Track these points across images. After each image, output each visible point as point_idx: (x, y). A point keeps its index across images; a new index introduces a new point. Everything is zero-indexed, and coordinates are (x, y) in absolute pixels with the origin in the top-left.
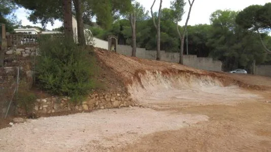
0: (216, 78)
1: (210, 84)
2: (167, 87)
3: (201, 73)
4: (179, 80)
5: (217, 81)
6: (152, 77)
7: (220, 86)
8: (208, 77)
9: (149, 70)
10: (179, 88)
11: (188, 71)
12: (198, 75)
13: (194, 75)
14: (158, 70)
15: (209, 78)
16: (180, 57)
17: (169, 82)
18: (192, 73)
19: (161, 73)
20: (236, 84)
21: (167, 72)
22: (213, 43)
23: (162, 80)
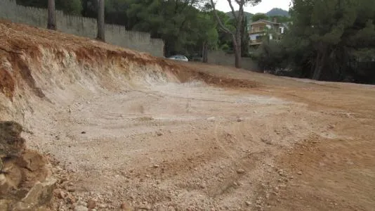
0: (167, 67)
1: (161, 78)
2: (92, 89)
3: (146, 58)
4: (111, 72)
5: (169, 74)
6: (56, 67)
7: (176, 82)
8: (156, 65)
9: (46, 45)
11: (125, 55)
12: (142, 62)
13: (136, 63)
14: (67, 48)
15: (158, 68)
16: (99, 25)
17: (95, 77)
18: (131, 57)
19: (74, 55)
21: (84, 55)
23: (78, 72)
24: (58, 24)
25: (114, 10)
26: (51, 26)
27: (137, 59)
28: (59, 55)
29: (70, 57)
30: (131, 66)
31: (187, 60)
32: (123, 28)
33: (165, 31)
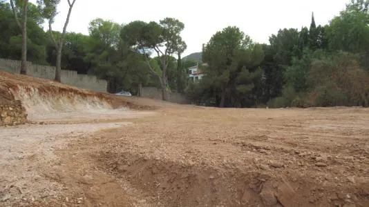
0: (104, 99)
1: (98, 106)
2: (47, 109)
3: (87, 93)
4: (61, 101)
5: (105, 103)
6: (26, 96)
7: (109, 109)
8: (95, 97)
9: (21, 85)
10: (62, 110)
11: (71, 90)
12: (84, 95)
13: (79, 96)
14: (33, 86)
15: (96, 99)
16: (57, 71)
17: (49, 103)
18: (76, 92)
19: (37, 90)
20: (126, 106)
21: (43, 90)
22: (93, 58)
23: (39, 100)
24: (28, 72)
25: (75, 56)
26: (23, 72)
27: (80, 93)
28: (28, 90)
29: (34, 92)
30: (76, 97)
31: (130, 95)
32: (75, 73)
33: (111, 73)
